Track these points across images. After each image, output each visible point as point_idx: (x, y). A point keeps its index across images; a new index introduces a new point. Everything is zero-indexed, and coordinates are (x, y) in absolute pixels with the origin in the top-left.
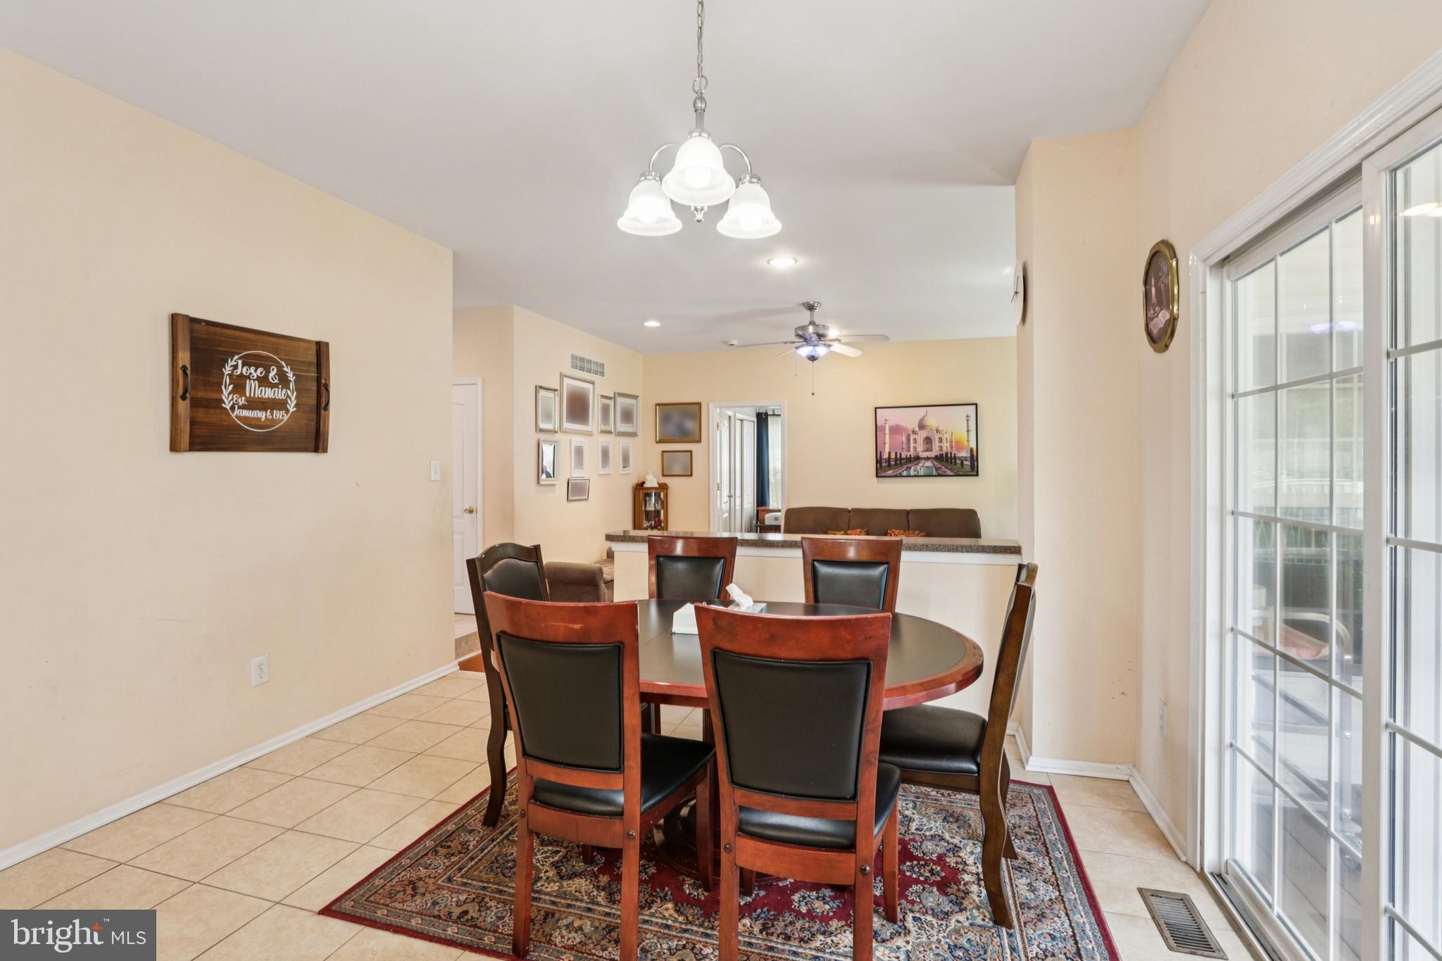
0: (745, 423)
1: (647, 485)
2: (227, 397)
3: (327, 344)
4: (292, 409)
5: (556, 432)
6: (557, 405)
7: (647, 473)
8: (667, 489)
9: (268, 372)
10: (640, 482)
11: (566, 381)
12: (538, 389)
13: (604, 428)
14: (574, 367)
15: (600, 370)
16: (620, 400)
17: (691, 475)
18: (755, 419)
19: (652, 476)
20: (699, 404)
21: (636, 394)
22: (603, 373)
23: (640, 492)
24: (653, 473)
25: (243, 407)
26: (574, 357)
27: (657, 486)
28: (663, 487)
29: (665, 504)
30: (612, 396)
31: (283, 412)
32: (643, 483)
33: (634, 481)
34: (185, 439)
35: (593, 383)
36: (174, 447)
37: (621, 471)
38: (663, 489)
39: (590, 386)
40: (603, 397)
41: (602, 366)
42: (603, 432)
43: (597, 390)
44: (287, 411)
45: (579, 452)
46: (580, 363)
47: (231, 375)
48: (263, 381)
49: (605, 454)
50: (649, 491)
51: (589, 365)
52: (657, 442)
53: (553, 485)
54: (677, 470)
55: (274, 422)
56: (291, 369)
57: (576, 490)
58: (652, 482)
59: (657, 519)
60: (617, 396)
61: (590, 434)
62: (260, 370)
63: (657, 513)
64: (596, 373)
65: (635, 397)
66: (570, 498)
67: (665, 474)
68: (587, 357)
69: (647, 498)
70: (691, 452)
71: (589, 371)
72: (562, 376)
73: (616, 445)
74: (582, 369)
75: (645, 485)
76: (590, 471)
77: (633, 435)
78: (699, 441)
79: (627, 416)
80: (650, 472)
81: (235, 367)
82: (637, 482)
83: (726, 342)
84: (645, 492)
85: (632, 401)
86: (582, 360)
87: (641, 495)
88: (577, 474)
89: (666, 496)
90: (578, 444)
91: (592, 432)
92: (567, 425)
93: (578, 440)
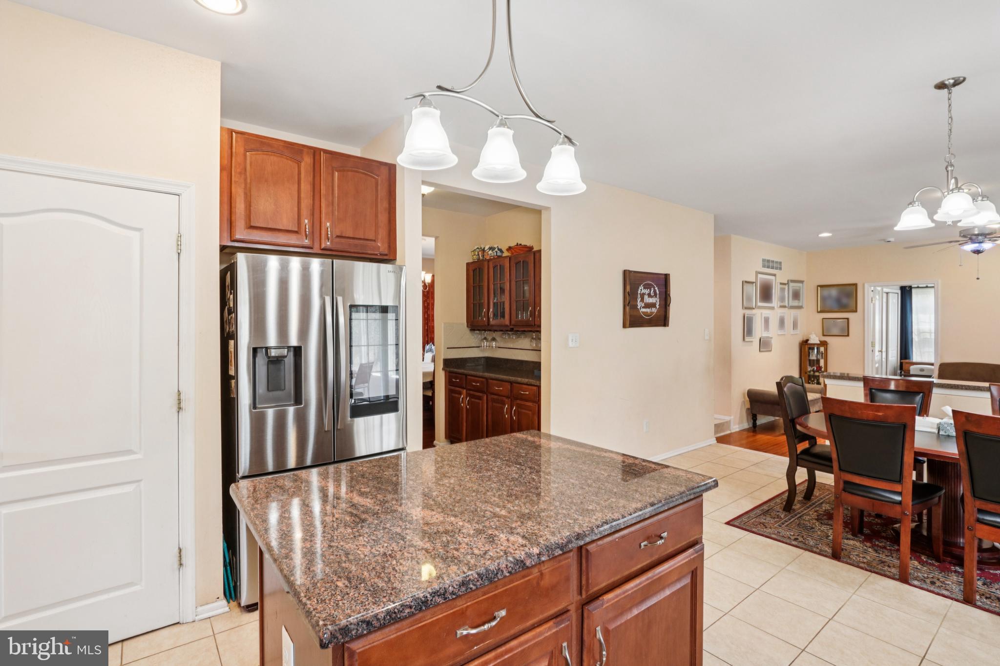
0: (890, 295)
1: (811, 342)
2: (640, 304)
3: (669, 274)
4: (658, 307)
5: (754, 309)
6: (754, 292)
7: (811, 334)
8: (827, 345)
9: (651, 291)
10: (805, 339)
11: (760, 276)
12: (744, 283)
13: (782, 304)
14: (764, 266)
15: (778, 266)
16: (791, 284)
17: (848, 335)
18: (899, 292)
19: (814, 336)
20: (856, 285)
21: (802, 279)
22: (781, 268)
23: (805, 346)
24: (815, 334)
25: (643, 308)
26: (764, 260)
27: (819, 342)
28: (824, 344)
29: (825, 356)
30: (786, 282)
31: (655, 309)
32: (807, 340)
33: (800, 339)
34: (628, 323)
35: (775, 275)
36: (624, 326)
37: (792, 332)
38: (824, 345)
39: (773, 278)
40: (781, 284)
41: (780, 263)
42: (781, 307)
43: (777, 279)
44: (656, 308)
45: (767, 320)
46: (767, 263)
47: (640, 294)
48: (649, 295)
49: (782, 322)
50: (812, 346)
51: (772, 264)
52: (818, 312)
53: (752, 341)
54: (835, 331)
55: (652, 313)
56: (658, 288)
57: (764, 345)
58: (814, 339)
59: (818, 365)
60: (790, 282)
61: (773, 308)
62: (648, 290)
63: (818, 361)
64: (777, 268)
65: (802, 282)
66: (761, 350)
67: (825, 334)
68: (771, 259)
69: (811, 351)
70: (848, 319)
71: (772, 268)
72: (758, 273)
73: (790, 315)
74: (768, 267)
75: (809, 342)
76: (773, 332)
77: (800, 307)
78: (856, 311)
79: (796, 295)
80: (813, 333)
81: (641, 290)
82: (802, 340)
83: (884, 240)
84: (809, 346)
85: (800, 285)
86: (768, 261)
87: (807, 349)
88: (765, 334)
89: (826, 350)
90: (766, 316)
91: (774, 307)
92: (760, 304)
93: (766, 313)
